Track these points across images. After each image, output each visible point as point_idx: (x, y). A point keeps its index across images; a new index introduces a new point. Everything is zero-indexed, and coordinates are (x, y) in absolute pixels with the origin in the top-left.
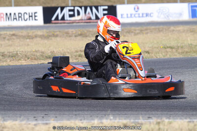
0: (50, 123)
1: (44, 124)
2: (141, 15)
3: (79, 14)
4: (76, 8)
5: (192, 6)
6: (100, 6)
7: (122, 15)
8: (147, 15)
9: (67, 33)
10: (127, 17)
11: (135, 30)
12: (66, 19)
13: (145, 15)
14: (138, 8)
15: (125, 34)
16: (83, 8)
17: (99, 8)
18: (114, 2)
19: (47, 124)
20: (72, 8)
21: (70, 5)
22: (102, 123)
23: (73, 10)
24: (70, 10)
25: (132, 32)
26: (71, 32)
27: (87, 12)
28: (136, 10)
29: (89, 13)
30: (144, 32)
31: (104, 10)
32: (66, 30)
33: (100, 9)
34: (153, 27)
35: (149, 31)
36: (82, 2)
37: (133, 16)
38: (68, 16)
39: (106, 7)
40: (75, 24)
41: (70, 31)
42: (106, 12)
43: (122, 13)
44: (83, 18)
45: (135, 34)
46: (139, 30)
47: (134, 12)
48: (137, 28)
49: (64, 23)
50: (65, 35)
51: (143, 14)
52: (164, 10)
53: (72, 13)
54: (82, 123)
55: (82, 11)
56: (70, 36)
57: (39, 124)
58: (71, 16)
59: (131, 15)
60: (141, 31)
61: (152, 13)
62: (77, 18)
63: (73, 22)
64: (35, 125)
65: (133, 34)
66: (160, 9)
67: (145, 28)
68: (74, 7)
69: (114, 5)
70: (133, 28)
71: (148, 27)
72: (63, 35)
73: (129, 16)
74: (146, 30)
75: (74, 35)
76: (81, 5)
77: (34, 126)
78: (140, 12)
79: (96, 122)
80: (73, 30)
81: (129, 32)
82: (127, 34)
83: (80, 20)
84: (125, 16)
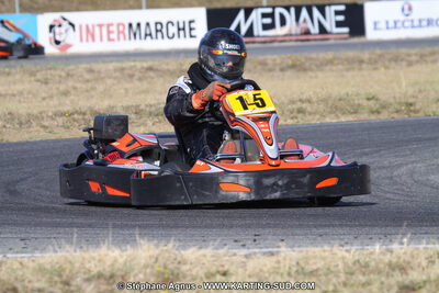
0: (278, 252)
1: (264, 254)
2: (416, 23)
3: (283, 22)
4: (278, 11)
6: (330, 5)
7: (375, 24)
8: (430, 22)
9: (263, 64)
10: (388, 28)
11: (409, 55)
12: (255, 33)
13: (424, 23)
14: (410, 9)
15: (387, 63)
16: (293, 10)
17: (327, 9)
19: (272, 254)
20: (269, 10)
21: (265, 3)
22: (392, 252)
23: (271, 15)
24: (264, 15)
25: (402, 60)
26: (269, 62)
27: (301, 19)
28: (406, 11)
29: (305, 21)
30: (429, 59)
31: (337, 13)
32: (261, 58)
33: (330, 11)
37: (399, 25)
38: (260, 27)
39: (342, 8)
40: (276, 44)
41: (270, 58)
42: (341, 18)
43: (376, 19)
44: (293, 32)
45: (410, 64)
46: (416, 55)
47: (402, 18)
48: (413, 51)
49: (253, 42)
50: (259, 67)
51: (420, 21)
53: (268, 21)
54: (347, 251)
55: (290, 17)
56: (270, 70)
57: (255, 253)
58: (266, 27)
59: (395, 23)
60: (422, 56)
62: (279, 31)
63: (273, 40)
64: (246, 256)
65: (404, 63)
67: (429, 49)
68: (274, 8)
69: (359, 2)
70: (404, 51)
71: (436, 48)
72: (255, 68)
73: (391, 24)
74: (433, 54)
75: (278, 68)
76: (287, 3)
77: (244, 260)
78: (415, 16)
79: (377, 248)
80: (275, 57)
81: (396, 59)
82: (393, 64)
83: (286, 35)
84: (382, 25)
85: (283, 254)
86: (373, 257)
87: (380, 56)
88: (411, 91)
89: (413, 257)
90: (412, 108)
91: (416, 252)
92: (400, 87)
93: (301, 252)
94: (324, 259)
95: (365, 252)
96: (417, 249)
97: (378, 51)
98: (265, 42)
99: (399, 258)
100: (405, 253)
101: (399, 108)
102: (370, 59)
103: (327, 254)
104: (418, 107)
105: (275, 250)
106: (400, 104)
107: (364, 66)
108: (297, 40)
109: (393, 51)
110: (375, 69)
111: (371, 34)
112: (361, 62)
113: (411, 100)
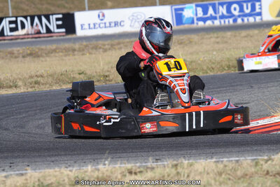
0: (26, 173)
1: (17, 175)
2: (108, 25)
3: (23, 26)
4: (19, 19)
5: (176, 10)
6: (52, 15)
7: (82, 26)
8: (116, 24)
9: (12, 53)
10: (90, 28)
11: (104, 45)
12: (6, 34)
13: (113, 24)
14: (104, 15)
15: (90, 51)
16: (29, 18)
17: (51, 17)
18: (71, 8)
19: (22, 175)
20: (14, 19)
21: (11, 15)
22: (98, 170)
23: (15, 22)
24: (11, 22)
25: (100, 48)
26: (15, 52)
27: (35, 24)
28: (101, 18)
29: (37, 24)
30: (116, 47)
31: (58, 19)
32: (10, 49)
33: (53, 18)
34: (127, 40)
35: (122, 45)
36: (27, 11)
37: (97, 26)
38: (8, 30)
39: (60, 16)
40: (19, 41)
41: (15, 49)
42: (60, 23)
43: (82, 23)
44: (30, 33)
45: (105, 51)
46: (108, 45)
47: (98, 21)
48: (106, 43)
49: (4, 40)
50: (9, 55)
51: (110, 23)
52: (139, 17)
53: (13, 26)
54: (71, 171)
55: (27, 23)
56: (16, 57)
57: (11, 175)
58: (12, 30)
59: (94, 25)
60: (112, 45)
61: (123, 21)
62: (21, 32)
63: (17, 38)
64: (6, 177)
65: (101, 50)
66: (133, 16)
67: (116, 41)
68: (17, 17)
69: (71, 12)
70: (100, 42)
71: (121, 40)
72: (7, 56)
73: (92, 26)
74: (119, 44)
75: (21, 56)
76: (25, 14)
77: (4, 179)
78: (107, 20)
79: (89, 168)
80: (19, 48)
81: (96, 48)
82: (94, 51)
83: (25, 35)
84: (86, 26)
85: (29, 175)
86: (87, 174)
87: (86, 46)
88: (106, 68)
89: (112, 173)
90: (107, 79)
91: (113, 170)
92: (100, 65)
93: (41, 172)
94: (55, 176)
95: (82, 171)
96: (115, 167)
97: (85, 43)
98: (11, 40)
99: (103, 173)
100: (107, 171)
101: (99, 78)
102: (79, 48)
103: (57, 173)
104: (111, 78)
105: (24, 172)
106: (100, 76)
107: (76, 53)
108: (32, 38)
109: (94, 42)
110: (83, 54)
111: (80, 32)
112: (74, 50)
113: (107, 74)
